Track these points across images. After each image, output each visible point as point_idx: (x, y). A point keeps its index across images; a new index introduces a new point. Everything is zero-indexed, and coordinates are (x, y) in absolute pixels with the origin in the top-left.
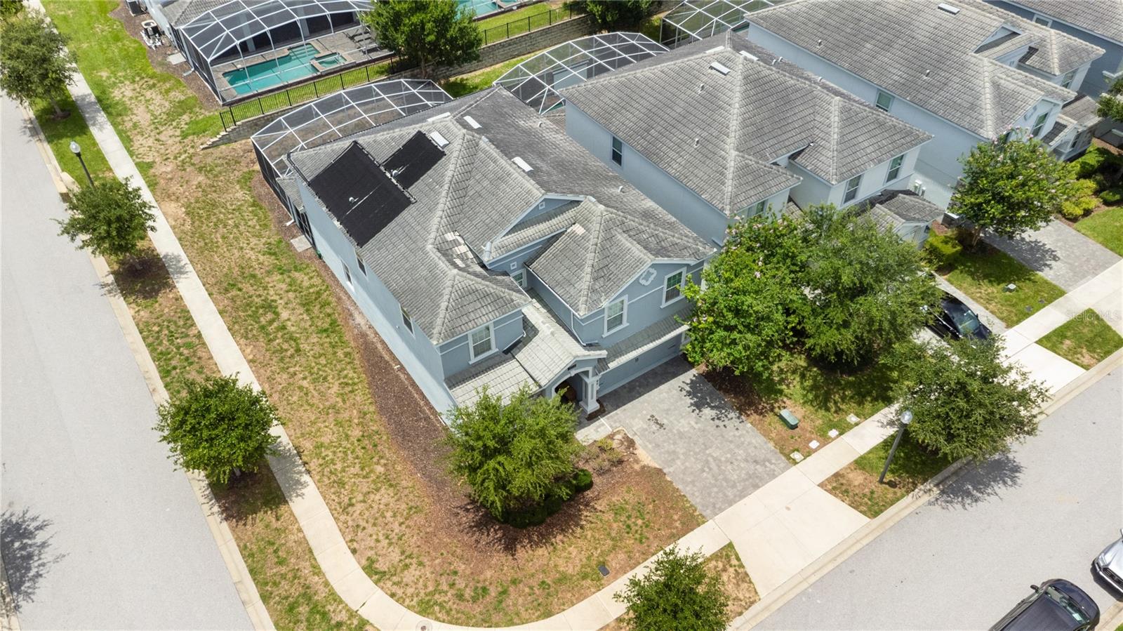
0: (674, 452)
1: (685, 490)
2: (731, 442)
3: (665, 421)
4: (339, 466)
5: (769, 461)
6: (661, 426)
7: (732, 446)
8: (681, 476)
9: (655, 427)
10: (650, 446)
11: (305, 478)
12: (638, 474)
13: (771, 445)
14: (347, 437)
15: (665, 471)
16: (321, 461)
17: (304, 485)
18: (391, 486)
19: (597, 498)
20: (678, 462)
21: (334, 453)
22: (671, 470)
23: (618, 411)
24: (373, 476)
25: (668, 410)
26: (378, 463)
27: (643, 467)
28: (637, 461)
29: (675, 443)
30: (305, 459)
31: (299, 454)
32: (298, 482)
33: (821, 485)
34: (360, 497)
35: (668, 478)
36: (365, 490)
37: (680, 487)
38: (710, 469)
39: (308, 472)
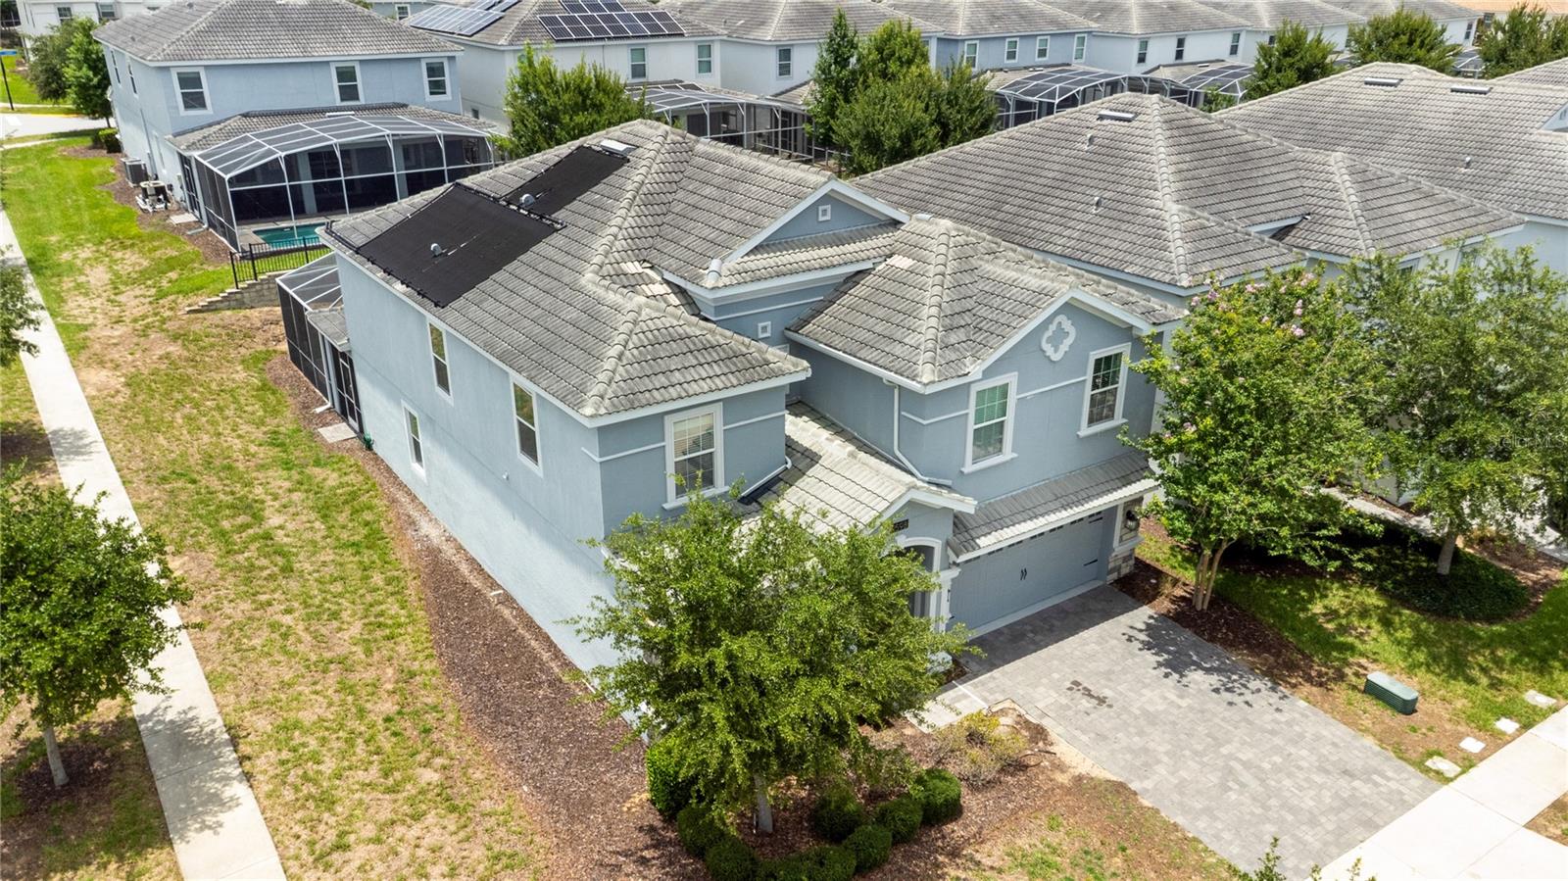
0: (1146, 750)
1: (1196, 827)
2: (1273, 732)
3: (1107, 693)
4: (329, 766)
5: (1376, 772)
6: (1102, 701)
7: (1277, 741)
8: (1176, 797)
9: (1086, 703)
10: (1084, 738)
11: (239, 789)
12: (1068, 791)
13: (1369, 741)
14: (362, 713)
15: (1133, 786)
16: (285, 755)
17: (235, 801)
18: (453, 809)
19: (979, 839)
20: (1161, 770)
21: (323, 741)
22: (1148, 784)
23: (996, 673)
24: (410, 789)
25: (1110, 672)
26: (427, 765)
27: (1079, 779)
28: (1060, 767)
29: (1141, 733)
30: (245, 749)
31: (234, 742)
32: (215, 799)
33: (1532, 825)
34: (370, 831)
35: (1146, 803)
36: (385, 815)
37: (1180, 820)
38: (1243, 785)
39: (248, 777)
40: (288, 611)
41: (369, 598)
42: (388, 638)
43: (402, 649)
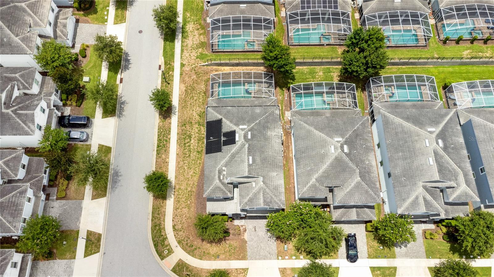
0: (253, 239)
1: (248, 250)
2: (268, 245)
3: (257, 230)
4: (181, 197)
5: (273, 255)
6: (255, 230)
7: (267, 246)
8: (250, 246)
9: (254, 230)
10: (249, 234)
11: (173, 196)
12: (241, 240)
13: (276, 251)
14: (187, 189)
15: (248, 243)
16: (178, 193)
17: (171, 198)
18: (189, 208)
19: (228, 240)
20: (252, 242)
21: (182, 192)
22: (249, 243)
23: (249, 220)
24: (186, 204)
25: (260, 227)
26: (189, 201)
27: (244, 238)
28: (243, 236)
29: (255, 237)
30: (175, 191)
31: (174, 188)
32: (171, 196)
33: (279, 268)
34: (181, 208)
35: (247, 245)
36: (183, 206)
37: (248, 248)
38: (258, 248)
39: (174, 195)
40: (186, 166)
41: (196, 166)
42: (194, 176)
43: (195, 179)
